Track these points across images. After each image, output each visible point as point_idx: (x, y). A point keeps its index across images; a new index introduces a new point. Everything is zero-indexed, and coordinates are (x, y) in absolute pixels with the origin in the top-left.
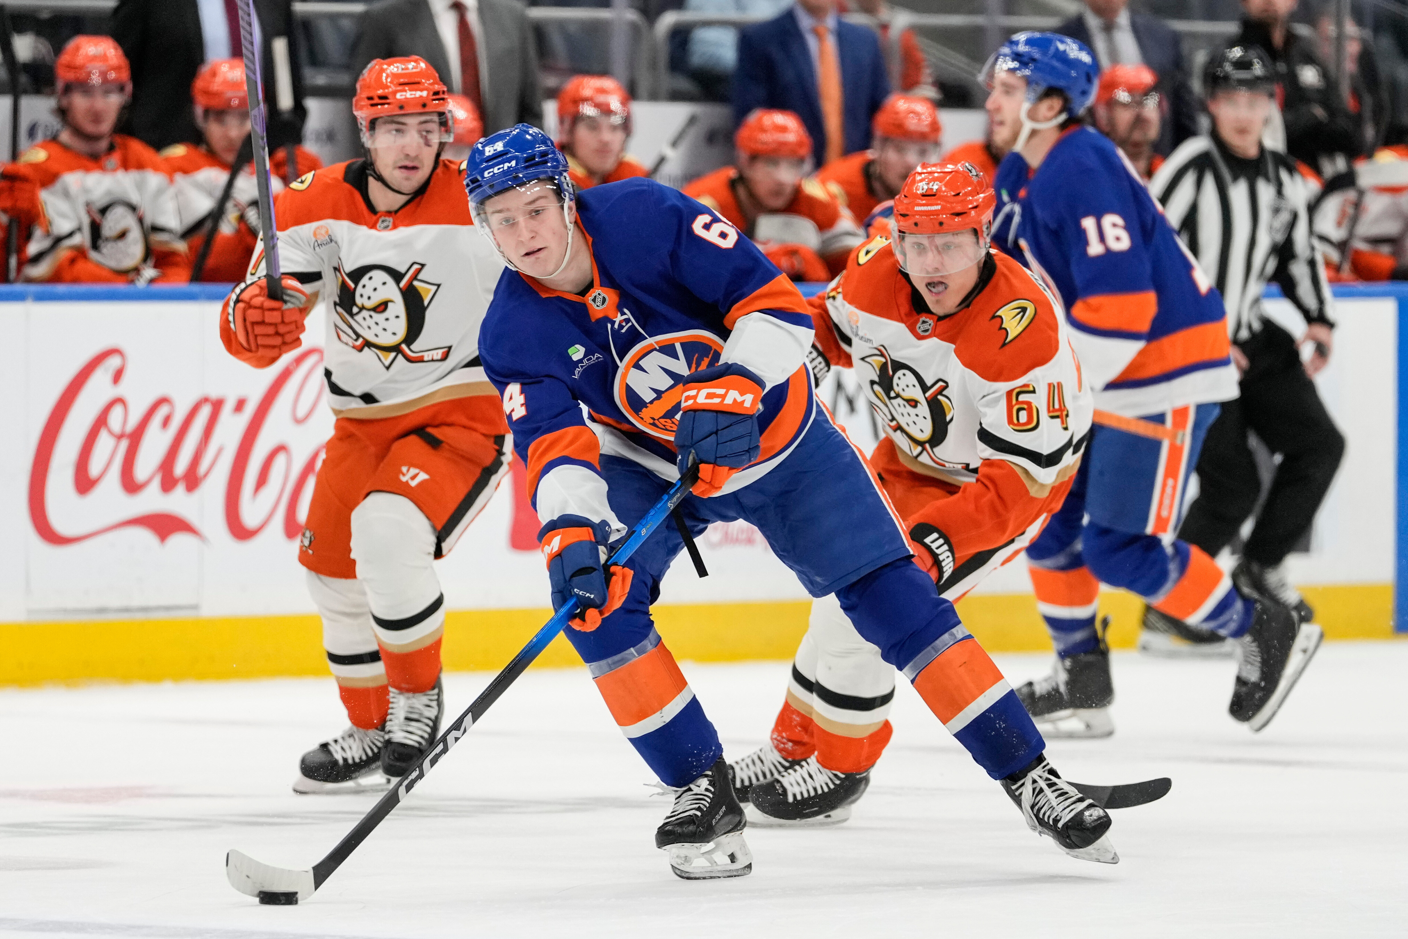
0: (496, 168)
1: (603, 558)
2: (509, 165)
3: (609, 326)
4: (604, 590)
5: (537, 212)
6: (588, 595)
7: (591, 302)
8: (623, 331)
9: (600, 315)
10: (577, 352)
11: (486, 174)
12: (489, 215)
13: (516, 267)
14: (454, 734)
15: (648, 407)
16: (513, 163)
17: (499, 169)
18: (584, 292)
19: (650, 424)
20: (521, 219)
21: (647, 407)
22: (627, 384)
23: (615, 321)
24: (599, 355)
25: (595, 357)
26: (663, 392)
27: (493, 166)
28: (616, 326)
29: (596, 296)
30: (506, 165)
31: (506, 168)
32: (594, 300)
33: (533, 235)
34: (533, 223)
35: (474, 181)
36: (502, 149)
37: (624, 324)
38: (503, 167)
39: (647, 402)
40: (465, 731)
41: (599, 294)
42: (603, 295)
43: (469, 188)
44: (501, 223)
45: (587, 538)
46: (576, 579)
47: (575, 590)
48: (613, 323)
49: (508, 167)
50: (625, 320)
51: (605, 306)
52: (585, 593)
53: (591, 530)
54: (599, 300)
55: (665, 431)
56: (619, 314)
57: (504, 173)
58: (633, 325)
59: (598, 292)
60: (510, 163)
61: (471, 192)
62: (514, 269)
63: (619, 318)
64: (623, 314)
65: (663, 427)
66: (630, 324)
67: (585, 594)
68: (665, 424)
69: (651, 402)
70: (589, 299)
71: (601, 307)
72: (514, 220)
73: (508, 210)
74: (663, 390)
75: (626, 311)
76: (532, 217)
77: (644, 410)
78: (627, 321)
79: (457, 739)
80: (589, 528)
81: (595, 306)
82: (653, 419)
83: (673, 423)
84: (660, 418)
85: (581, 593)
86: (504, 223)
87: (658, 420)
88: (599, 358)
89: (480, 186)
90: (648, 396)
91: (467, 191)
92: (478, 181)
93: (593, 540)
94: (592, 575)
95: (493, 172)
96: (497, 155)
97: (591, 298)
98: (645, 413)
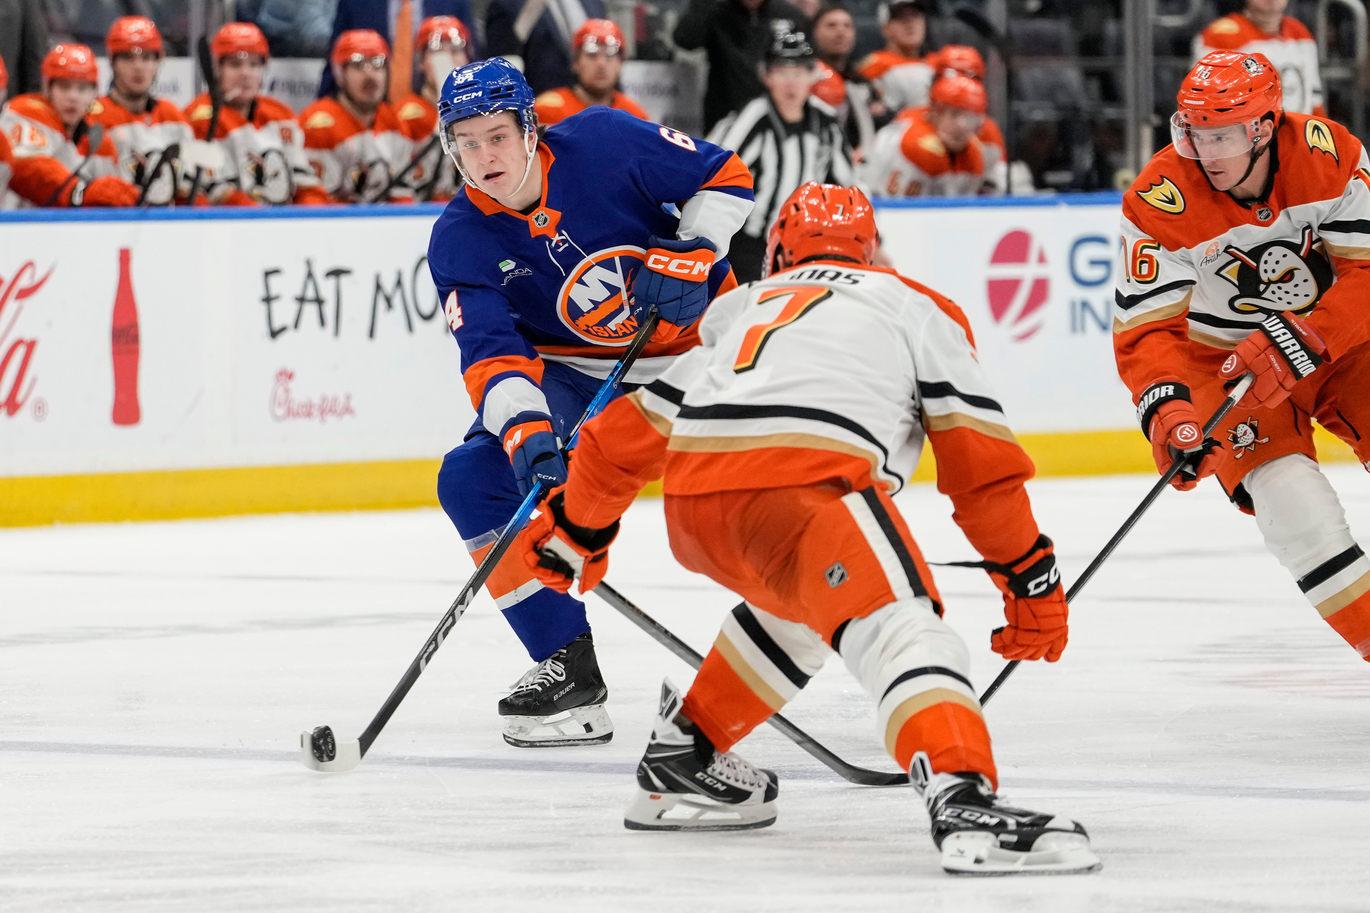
0: (465, 96)
1: (560, 446)
2: (476, 95)
3: (547, 243)
4: (564, 471)
5: (498, 138)
6: (550, 478)
7: (533, 220)
8: (560, 250)
9: (539, 233)
10: (507, 266)
11: (455, 101)
12: (456, 136)
13: (476, 185)
14: (460, 608)
15: (585, 316)
16: (480, 94)
17: (467, 97)
18: (528, 210)
19: (584, 330)
20: (483, 145)
21: (583, 316)
22: (569, 296)
23: (553, 240)
24: (529, 270)
25: (526, 271)
26: (600, 303)
27: (462, 94)
28: (553, 245)
29: (539, 216)
30: (474, 95)
31: (473, 97)
32: (537, 219)
33: (493, 158)
34: (495, 150)
35: (445, 105)
36: (472, 79)
37: (561, 244)
38: (470, 96)
39: (585, 311)
40: (468, 604)
41: (542, 214)
42: (545, 215)
43: (441, 110)
44: (466, 146)
45: (546, 430)
46: (539, 465)
47: (539, 475)
48: (551, 241)
49: (475, 96)
50: (562, 240)
51: (545, 225)
52: (548, 476)
53: (549, 423)
54: (541, 219)
55: (598, 338)
56: (557, 235)
57: (472, 101)
58: (570, 244)
59: (541, 212)
60: (477, 93)
61: (442, 114)
62: (474, 187)
63: (557, 238)
64: (561, 234)
65: (596, 334)
66: (567, 245)
67: (548, 478)
68: (599, 331)
69: (588, 312)
70: (532, 218)
71: (542, 226)
72: (477, 144)
73: (471, 134)
74: (601, 301)
75: (564, 232)
76: (494, 144)
77: (581, 318)
78: (564, 241)
79: (462, 612)
80: (547, 421)
81: (536, 224)
82: (588, 326)
83: (605, 330)
84: (594, 326)
85: (544, 477)
86: (468, 145)
87: (592, 327)
88: (529, 272)
89: (449, 110)
90: (585, 306)
91: (439, 112)
92: (448, 105)
93: (551, 431)
94: (551, 459)
95: (461, 99)
96: (467, 84)
97: (534, 217)
98: (581, 321)
